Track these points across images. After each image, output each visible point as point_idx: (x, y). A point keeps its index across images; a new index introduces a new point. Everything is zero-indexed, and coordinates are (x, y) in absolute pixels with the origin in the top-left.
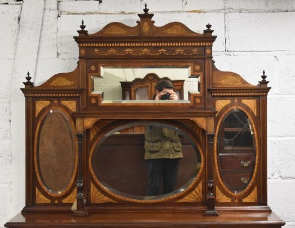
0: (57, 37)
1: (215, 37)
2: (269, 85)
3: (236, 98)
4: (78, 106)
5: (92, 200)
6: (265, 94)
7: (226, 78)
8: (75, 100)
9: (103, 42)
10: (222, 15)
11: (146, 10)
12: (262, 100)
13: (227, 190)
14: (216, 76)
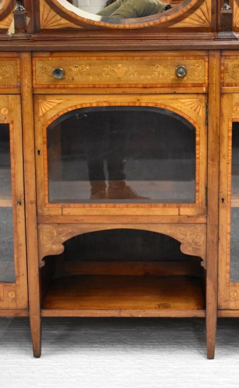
5: (43, 24)
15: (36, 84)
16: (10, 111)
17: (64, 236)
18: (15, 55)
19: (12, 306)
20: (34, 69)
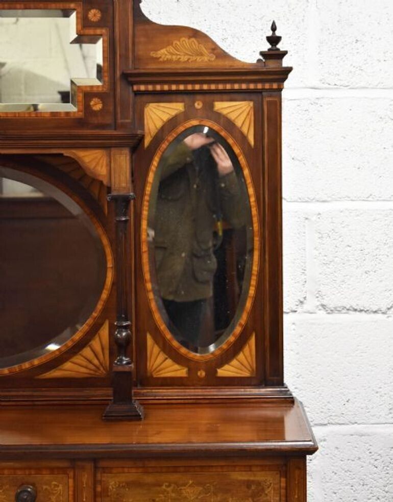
2: (286, 62)
3: (198, 97)
6: (275, 86)
7: (169, 43)
12: (269, 103)
13: (175, 343)
14: (142, 39)
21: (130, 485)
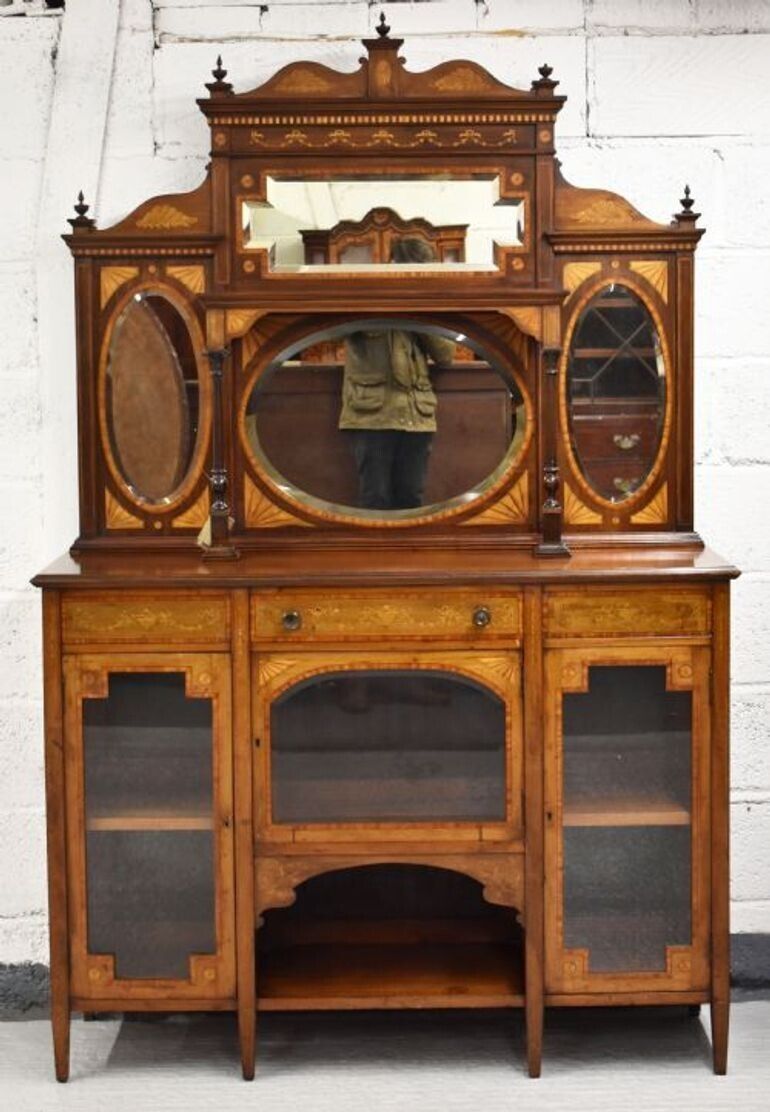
0: (152, 102)
1: (562, 100)
2: (699, 224)
3: (616, 257)
4: (209, 279)
5: (250, 521)
6: (689, 246)
7: (589, 205)
8: (200, 264)
9: (273, 114)
10: (578, 41)
11: (383, 30)
12: (683, 263)
13: (591, 492)
14: (563, 202)
15: (255, 636)
16: (215, 678)
17: (296, 877)
18: (222, 592)
19: (210, 993)
20: (253, 612)
21: (573, 607)
